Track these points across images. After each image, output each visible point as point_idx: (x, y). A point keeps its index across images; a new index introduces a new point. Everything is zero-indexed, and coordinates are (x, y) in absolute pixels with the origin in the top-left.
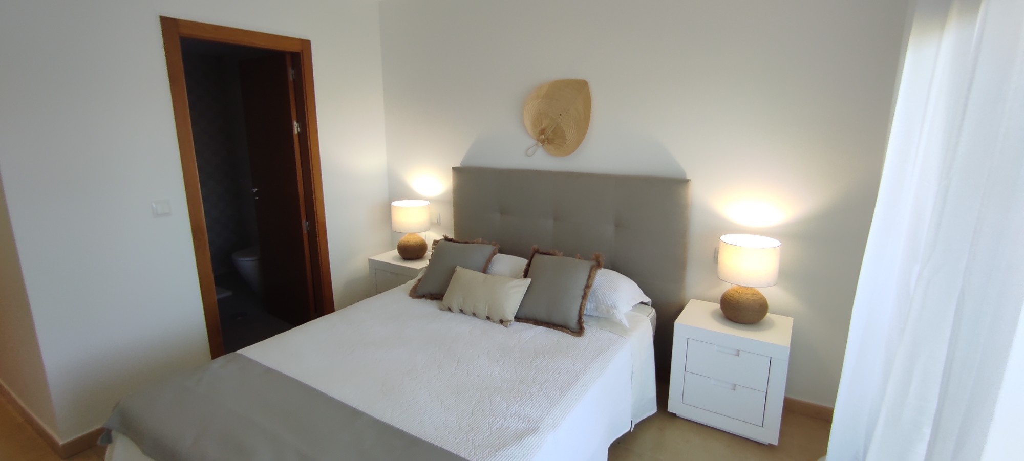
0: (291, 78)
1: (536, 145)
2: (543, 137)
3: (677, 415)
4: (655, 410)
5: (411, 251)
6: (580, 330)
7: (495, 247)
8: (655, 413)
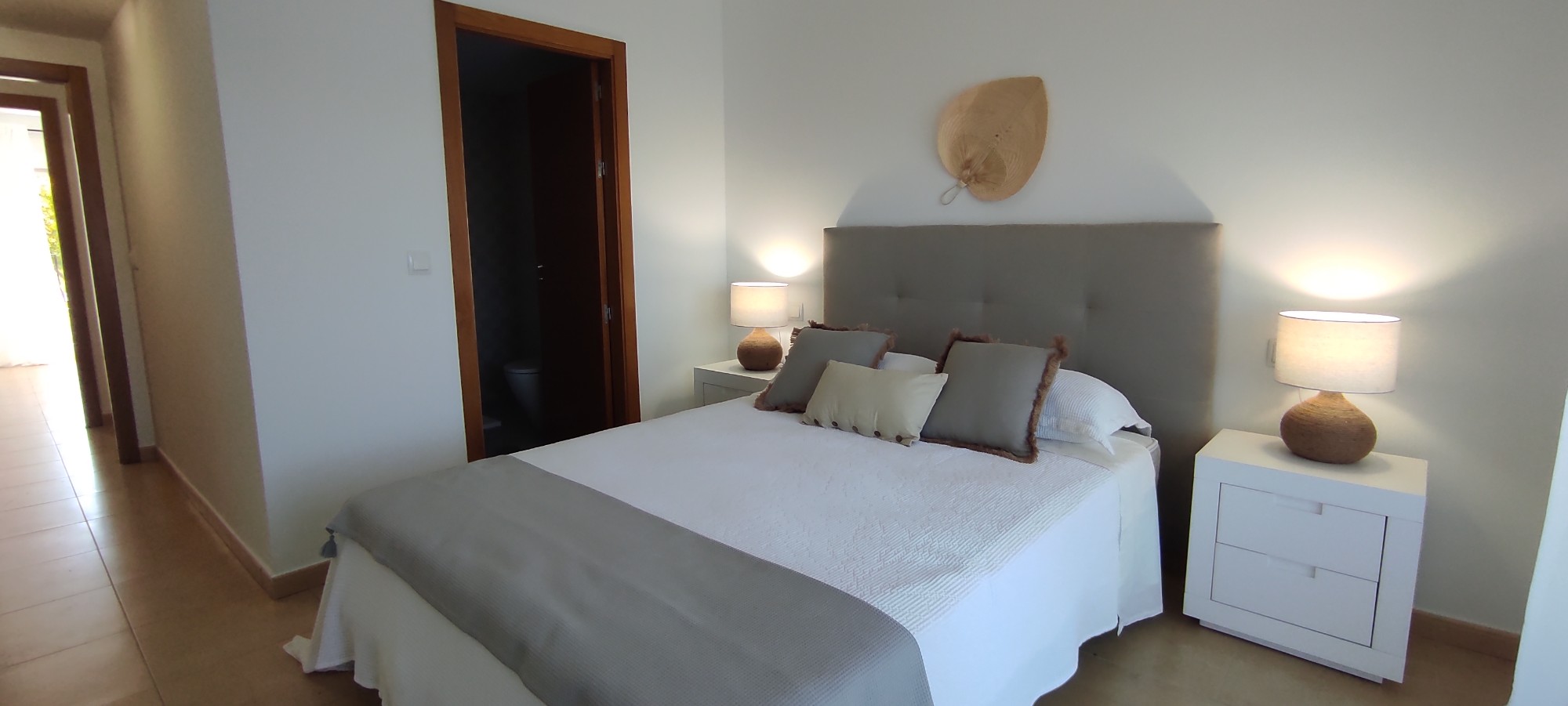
0: (596, 97)
1: (958, 186)
2: (968, 172)
3: (1201, 624)
4: (1159, 610)
5: (757, 357)
6: (1030, 454)
7: (889, 336)
8: (1161, 614)
